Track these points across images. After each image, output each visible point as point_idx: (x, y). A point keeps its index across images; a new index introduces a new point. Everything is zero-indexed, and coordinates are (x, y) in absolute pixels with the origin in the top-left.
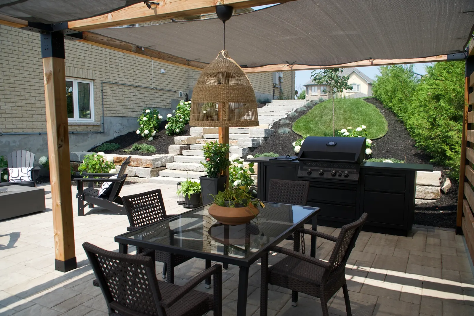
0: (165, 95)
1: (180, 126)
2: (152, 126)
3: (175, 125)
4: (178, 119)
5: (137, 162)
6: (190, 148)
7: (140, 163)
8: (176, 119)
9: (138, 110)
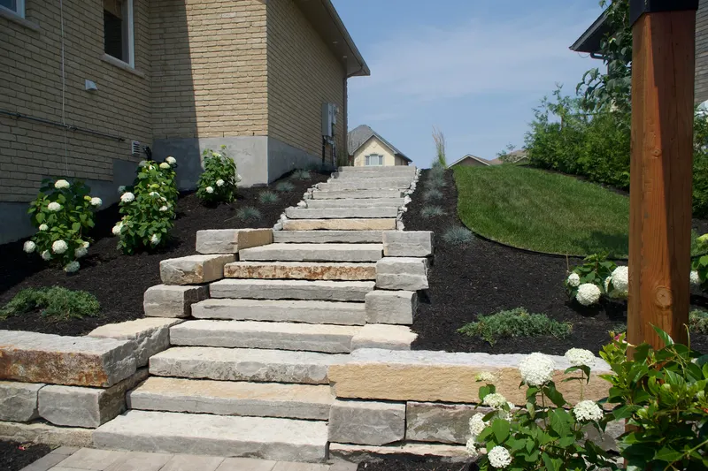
0: (96, 146)
1: (161, 228)
2: (76, 227)
3: (146, 223)
4: (155, 207)
5: (41, 365)
6: (212, 294)
7: (54, 370)
8: (148, 205)
9: (23, 184)
